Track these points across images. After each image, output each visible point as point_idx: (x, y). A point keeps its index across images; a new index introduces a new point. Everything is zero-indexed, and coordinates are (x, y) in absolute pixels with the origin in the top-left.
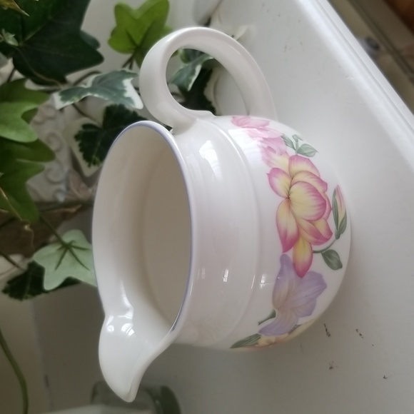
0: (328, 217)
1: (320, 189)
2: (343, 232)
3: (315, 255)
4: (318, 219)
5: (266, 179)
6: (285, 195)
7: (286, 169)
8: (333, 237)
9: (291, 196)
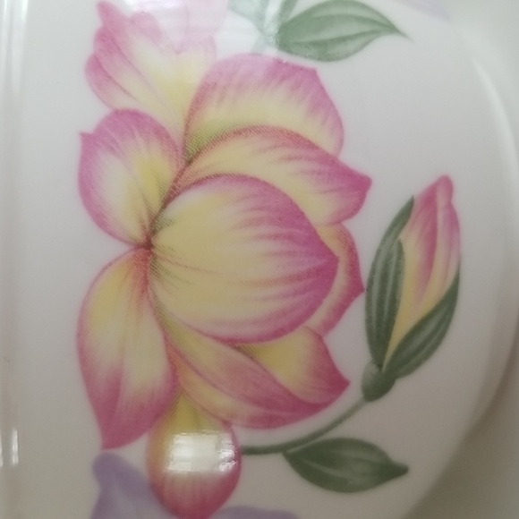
0: (329, 325)
1: (318, 206)
2: (409, 371)
3: (248, 462)
4: (278, 334)
5: (71, 151)
6: (137, 233)
7: (172, 119)
8: (353, 394)
9: (164, 240)
